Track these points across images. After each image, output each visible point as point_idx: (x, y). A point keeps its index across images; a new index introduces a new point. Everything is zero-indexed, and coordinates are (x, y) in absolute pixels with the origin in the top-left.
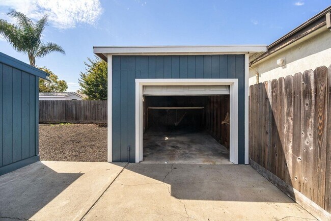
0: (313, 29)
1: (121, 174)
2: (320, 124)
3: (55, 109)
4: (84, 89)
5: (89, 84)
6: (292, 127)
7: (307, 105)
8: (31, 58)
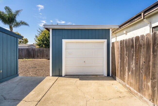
0: (137, 19)
1: (56, 81)
2: (137, 59)
3: (23, 52)
4: (37, 43)
5: (40, 41)
6: (127, 60)
7: (133, 51)
8: (11, 27)
